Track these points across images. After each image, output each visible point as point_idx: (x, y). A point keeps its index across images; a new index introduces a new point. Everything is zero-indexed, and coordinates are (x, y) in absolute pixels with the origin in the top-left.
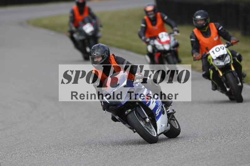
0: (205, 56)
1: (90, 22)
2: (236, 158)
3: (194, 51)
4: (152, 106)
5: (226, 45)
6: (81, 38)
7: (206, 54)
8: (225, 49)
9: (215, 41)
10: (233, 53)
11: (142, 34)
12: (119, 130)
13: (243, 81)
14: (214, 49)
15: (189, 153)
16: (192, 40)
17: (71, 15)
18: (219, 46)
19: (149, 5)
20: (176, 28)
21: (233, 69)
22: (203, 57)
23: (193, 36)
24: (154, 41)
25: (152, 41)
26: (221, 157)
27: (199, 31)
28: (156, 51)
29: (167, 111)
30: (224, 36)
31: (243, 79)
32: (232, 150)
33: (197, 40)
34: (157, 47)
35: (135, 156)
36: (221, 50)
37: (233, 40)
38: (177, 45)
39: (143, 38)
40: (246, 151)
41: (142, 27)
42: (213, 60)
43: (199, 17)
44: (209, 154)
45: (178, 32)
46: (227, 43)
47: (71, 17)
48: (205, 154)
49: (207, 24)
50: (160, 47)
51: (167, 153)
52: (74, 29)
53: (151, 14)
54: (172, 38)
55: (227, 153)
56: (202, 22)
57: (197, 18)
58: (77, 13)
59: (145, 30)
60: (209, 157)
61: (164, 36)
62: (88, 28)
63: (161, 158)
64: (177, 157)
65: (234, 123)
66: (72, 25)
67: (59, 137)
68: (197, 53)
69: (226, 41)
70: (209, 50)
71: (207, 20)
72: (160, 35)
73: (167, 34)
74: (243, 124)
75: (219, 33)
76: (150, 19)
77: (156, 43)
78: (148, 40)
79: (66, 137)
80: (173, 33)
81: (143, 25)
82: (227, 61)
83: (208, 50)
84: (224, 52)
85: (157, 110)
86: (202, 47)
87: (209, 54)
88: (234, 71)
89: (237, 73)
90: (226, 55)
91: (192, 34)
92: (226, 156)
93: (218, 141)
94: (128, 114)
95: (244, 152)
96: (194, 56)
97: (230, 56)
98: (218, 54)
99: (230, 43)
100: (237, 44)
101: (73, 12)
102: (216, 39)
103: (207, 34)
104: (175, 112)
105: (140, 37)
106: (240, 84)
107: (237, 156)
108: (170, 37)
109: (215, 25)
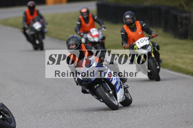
0: (132, 46)
1: (39, 21)
2: (159, 126)
3: (124, 42)
4: (114, 82)
5: (148, 38)
6: (32, 33)
7: (133, 45)
8: (148, 41)
9: (140, 35)
10: (153, 44)
11: (77, 29)
12: (69, 105)
13: (161, 65)
14: (139, 40)
15: (122, 122)
16: (122, 33)
17: (24, 16)
18: (143, 39)
19: (83, 8)
20: (103, 26)
21: (153, 56)
22: (131, 47)
23: (123, 30)
24: (86, 35)
25: (85, 35)
26: (147, 126)
27: (128, 27)
28: (88, 42)
29: (124, 85)
30: (147, 31)
31: (160, 64)
32: (155, 120)
33: (126, 34)
34: (89, 39)
35: (81, 125)
36: (145, 41)
37: (154, 34)
38: (104, 38)
39: (79, 32)
40: (166, 121)
41: (78, 24)
42: (138, 49)
43: (128, 16)
44: (138, 123)
45: (105, 28)
46: (149, 36)
47: (24, 18)
48: (135, 123)
49: (134, 22)
50: (92, 39)
51: (106, 123)
52: (26, 26)
53: (85, 15)
54: (101, 33)
55: (151, 122)
56: (130, 20)
57: (126, 17)
58: (28, 14)
59: (80, 26)
60: (138, 125)
61: (94, 31)
62: (37, 26)
63: (101, 126)
64: (113, 125)
65: (157, 99)
66: (25, 23)
67: (22, 110)
68: (126, 44)
69: (148, 35)
70: (136, 41)
71: (134, 18)
72: (91, 30)
73: (97, 30)
74: (164, 100)
75: (143, 29)
76: (84, 18)
77: (89, 36)
78: (82, 34)
79: (27, 110)
80: (101, 29)
81: (79, 23)
82: (149, 50)
83: (134, 41)
84: (147, 43)
85: (118, 85)
86: (130, 39)
87: (135, 45)
88: (154, 57)
89: (156, 59)
90: (148, 45)
91: (123, 29)
92: (151, 124)
93: (145, 113)
94: (96, 88)
95: (165, 121)
96: (124, 45)
97: (151, 46)
98: (142, 45)
99: (151, 37)
100: (157, 37)
101: (25, 13)
102: (140, 33)
103: (133, 29)
104: (129, 87)
105: (76, 31)
106: (158, 67)
107: (159, 124)
108: (99, 32)
109: (140, 22)
